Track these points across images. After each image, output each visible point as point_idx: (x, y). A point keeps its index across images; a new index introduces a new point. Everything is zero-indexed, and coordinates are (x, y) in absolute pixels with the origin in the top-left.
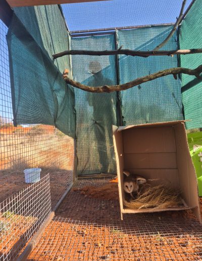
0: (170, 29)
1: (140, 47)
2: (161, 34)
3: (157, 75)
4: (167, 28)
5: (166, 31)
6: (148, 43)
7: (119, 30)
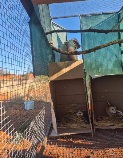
0: (113, 15)
1: (95, 27)
2: (108, 18)
3: (109, 44)
4: (112, 15)
5: (111, 16)
6: (100, 24)
7: (82, 16)
